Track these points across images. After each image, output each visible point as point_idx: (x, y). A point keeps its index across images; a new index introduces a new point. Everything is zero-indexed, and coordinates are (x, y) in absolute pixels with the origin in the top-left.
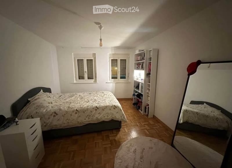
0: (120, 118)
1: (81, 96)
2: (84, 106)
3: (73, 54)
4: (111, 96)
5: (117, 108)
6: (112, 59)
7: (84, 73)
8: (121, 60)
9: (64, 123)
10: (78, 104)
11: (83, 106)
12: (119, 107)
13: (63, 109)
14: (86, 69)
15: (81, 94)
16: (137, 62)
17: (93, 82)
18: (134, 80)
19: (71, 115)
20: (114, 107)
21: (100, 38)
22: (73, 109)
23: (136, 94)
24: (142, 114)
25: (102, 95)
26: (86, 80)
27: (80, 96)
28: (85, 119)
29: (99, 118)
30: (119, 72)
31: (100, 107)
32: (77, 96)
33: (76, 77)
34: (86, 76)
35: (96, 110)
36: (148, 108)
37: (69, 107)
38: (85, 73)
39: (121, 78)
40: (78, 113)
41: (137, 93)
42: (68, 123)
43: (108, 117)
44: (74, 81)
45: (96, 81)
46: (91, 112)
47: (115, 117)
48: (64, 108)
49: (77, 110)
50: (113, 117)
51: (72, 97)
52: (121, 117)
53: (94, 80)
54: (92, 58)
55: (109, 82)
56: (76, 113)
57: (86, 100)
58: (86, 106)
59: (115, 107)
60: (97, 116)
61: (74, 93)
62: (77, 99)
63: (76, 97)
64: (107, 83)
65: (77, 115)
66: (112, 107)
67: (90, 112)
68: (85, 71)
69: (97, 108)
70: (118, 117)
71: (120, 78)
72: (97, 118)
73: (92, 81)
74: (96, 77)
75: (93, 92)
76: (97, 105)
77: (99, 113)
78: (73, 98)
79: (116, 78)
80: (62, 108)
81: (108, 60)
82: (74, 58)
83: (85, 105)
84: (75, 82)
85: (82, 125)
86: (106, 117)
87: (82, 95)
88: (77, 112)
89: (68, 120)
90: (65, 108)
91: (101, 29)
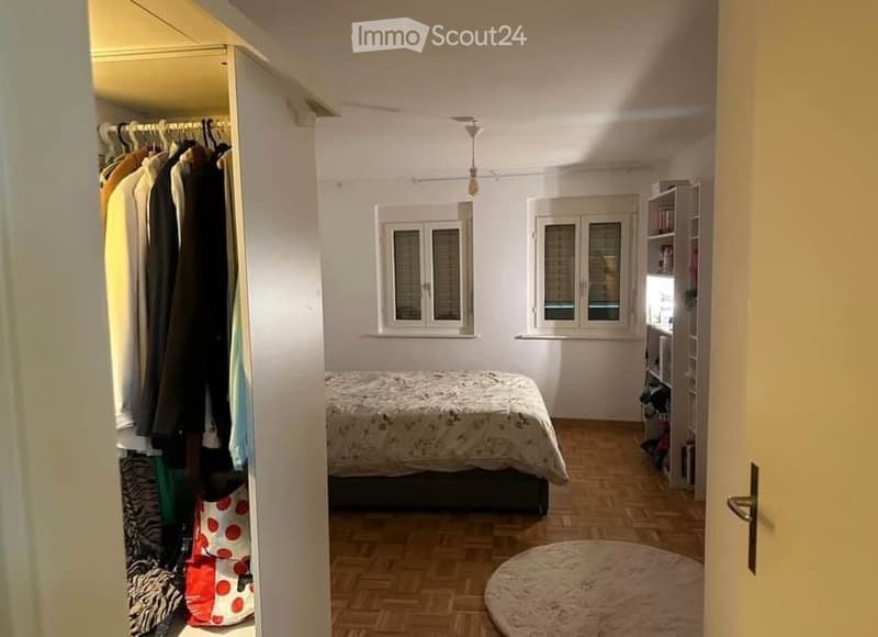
0: (541, 465)
1: (402, 382)
2: (411, 407)
3: (376, 207)
4: (520, 386)
5: (528, 424)
6: (550, 222)
7: (420, 291)
8: (591, 225)
9: (344, 458)
10: (390, 401)
11: (407, 406)
12: (536, 421)
13: (343, 409)
14: (427, 274)
15: (402, 376)
16: (660, 236)
17: (456, 332)
18: (648, 322)
19: (367, 432)
20: (519, 419)
21: (470, 166)
22: (373, 413)
23: (653, 391)
24: (671, 485)
25: (486, 381)
26: (428, 325)
27: (397, 379)
28: (411, 453)
29: (459, 453)
30: (581, 285)
31: (464, 414)
32: (388, 381)
33: (384, 311)
34: (428, 304)
35: (450, 423)
36: (693, 450)
37: (360, 406)
38: (423, 290)
39: (594, 315)
40: (387, 427)
41: (656, 386)
42: (356, 457)
43: (492, 452)
44: (377, 328)
45: (469, 329)
46: (433, 428)
47: (520, 456)
48: (346, 407)
49: (385, 415)
50: (511, 459)
51: (370, 381)
52: (545, 461)
53: (460, 323)
54: (458, 225)
55: (530, 332)
56: (383, 427)
57: (417, 393)
58: (416, 406)
59: (523, 421)
60: (452, 444)
61: (378, 373)
62: (388, 389)
63: (384, 383)
64: (520, 338)
65: (384, 433)
66: (509, 418)
67: (430, 429)
68: (422, 283)
69: (453, 418)
70: (531, 460)
71: (585, 314)
72: (452, 453)
73: (453, 328)
74: (470, 310)
75: (453, 371)
76: (453, 407)
77: (461, 437)
78: (372, 384)
79: (568, 315)
80: (339, 406)
81: (529, 230)
82: (383, 226)
83: (413, 405)
84: (381, 331)
85: (399, 474)
86: (486, 455)
87: (407, 379)
88: (386, 422)
89: (354, 450)
90: (349, 407)
91: (473, 136)
